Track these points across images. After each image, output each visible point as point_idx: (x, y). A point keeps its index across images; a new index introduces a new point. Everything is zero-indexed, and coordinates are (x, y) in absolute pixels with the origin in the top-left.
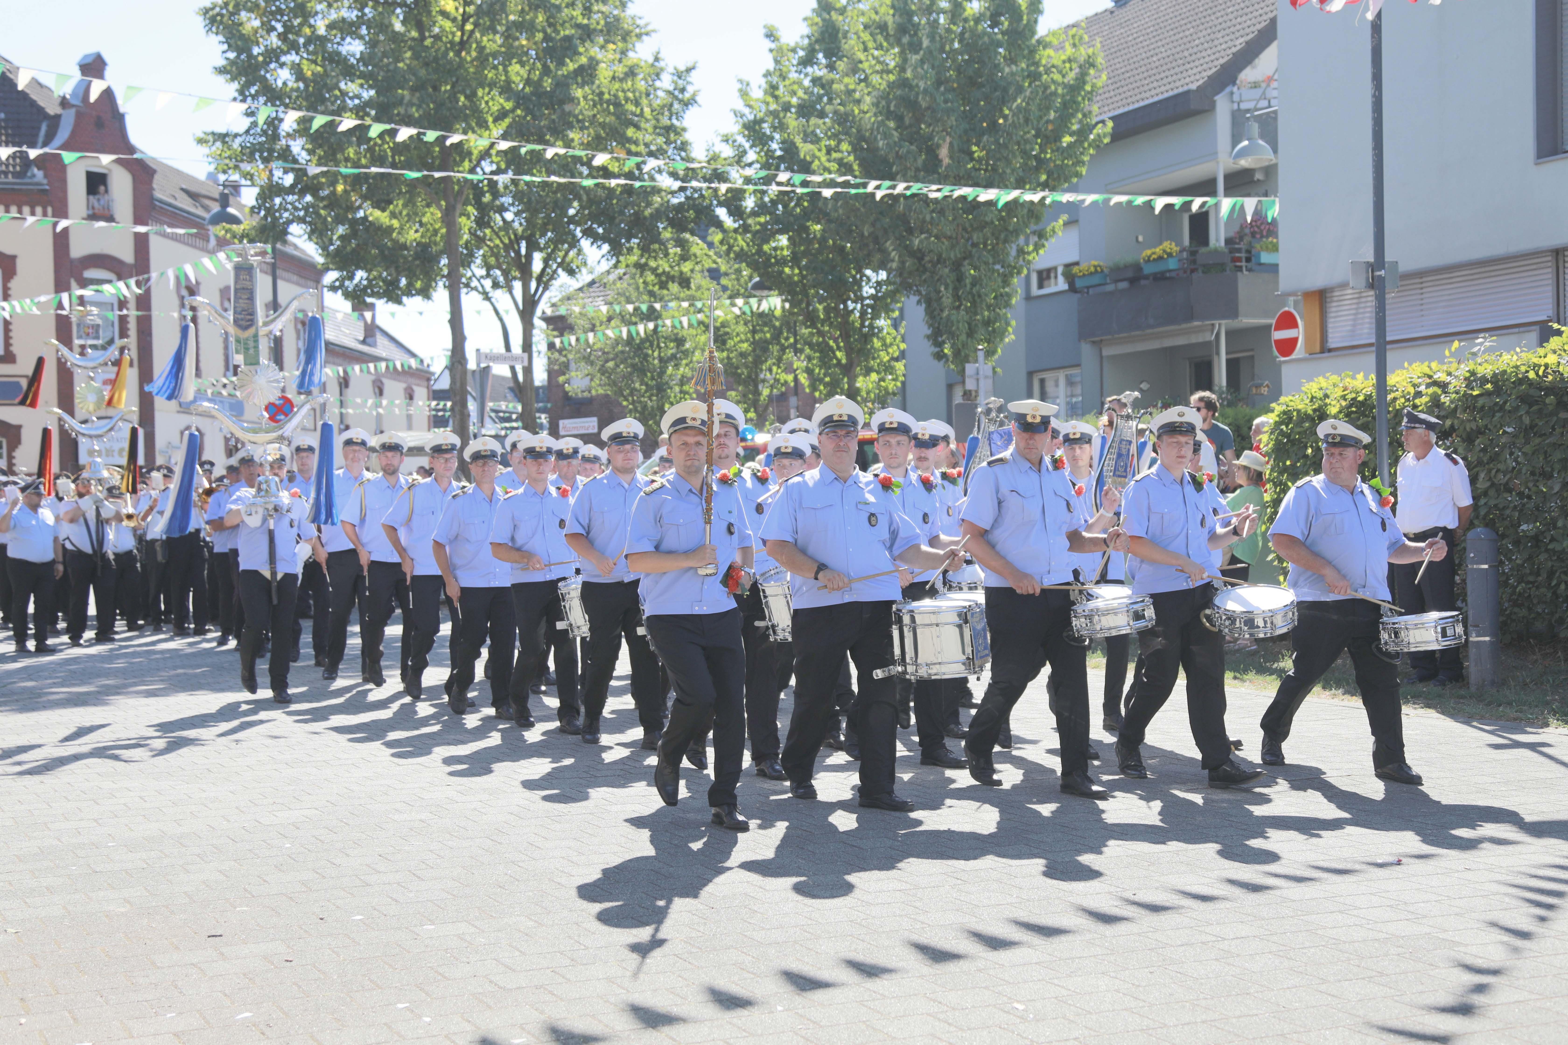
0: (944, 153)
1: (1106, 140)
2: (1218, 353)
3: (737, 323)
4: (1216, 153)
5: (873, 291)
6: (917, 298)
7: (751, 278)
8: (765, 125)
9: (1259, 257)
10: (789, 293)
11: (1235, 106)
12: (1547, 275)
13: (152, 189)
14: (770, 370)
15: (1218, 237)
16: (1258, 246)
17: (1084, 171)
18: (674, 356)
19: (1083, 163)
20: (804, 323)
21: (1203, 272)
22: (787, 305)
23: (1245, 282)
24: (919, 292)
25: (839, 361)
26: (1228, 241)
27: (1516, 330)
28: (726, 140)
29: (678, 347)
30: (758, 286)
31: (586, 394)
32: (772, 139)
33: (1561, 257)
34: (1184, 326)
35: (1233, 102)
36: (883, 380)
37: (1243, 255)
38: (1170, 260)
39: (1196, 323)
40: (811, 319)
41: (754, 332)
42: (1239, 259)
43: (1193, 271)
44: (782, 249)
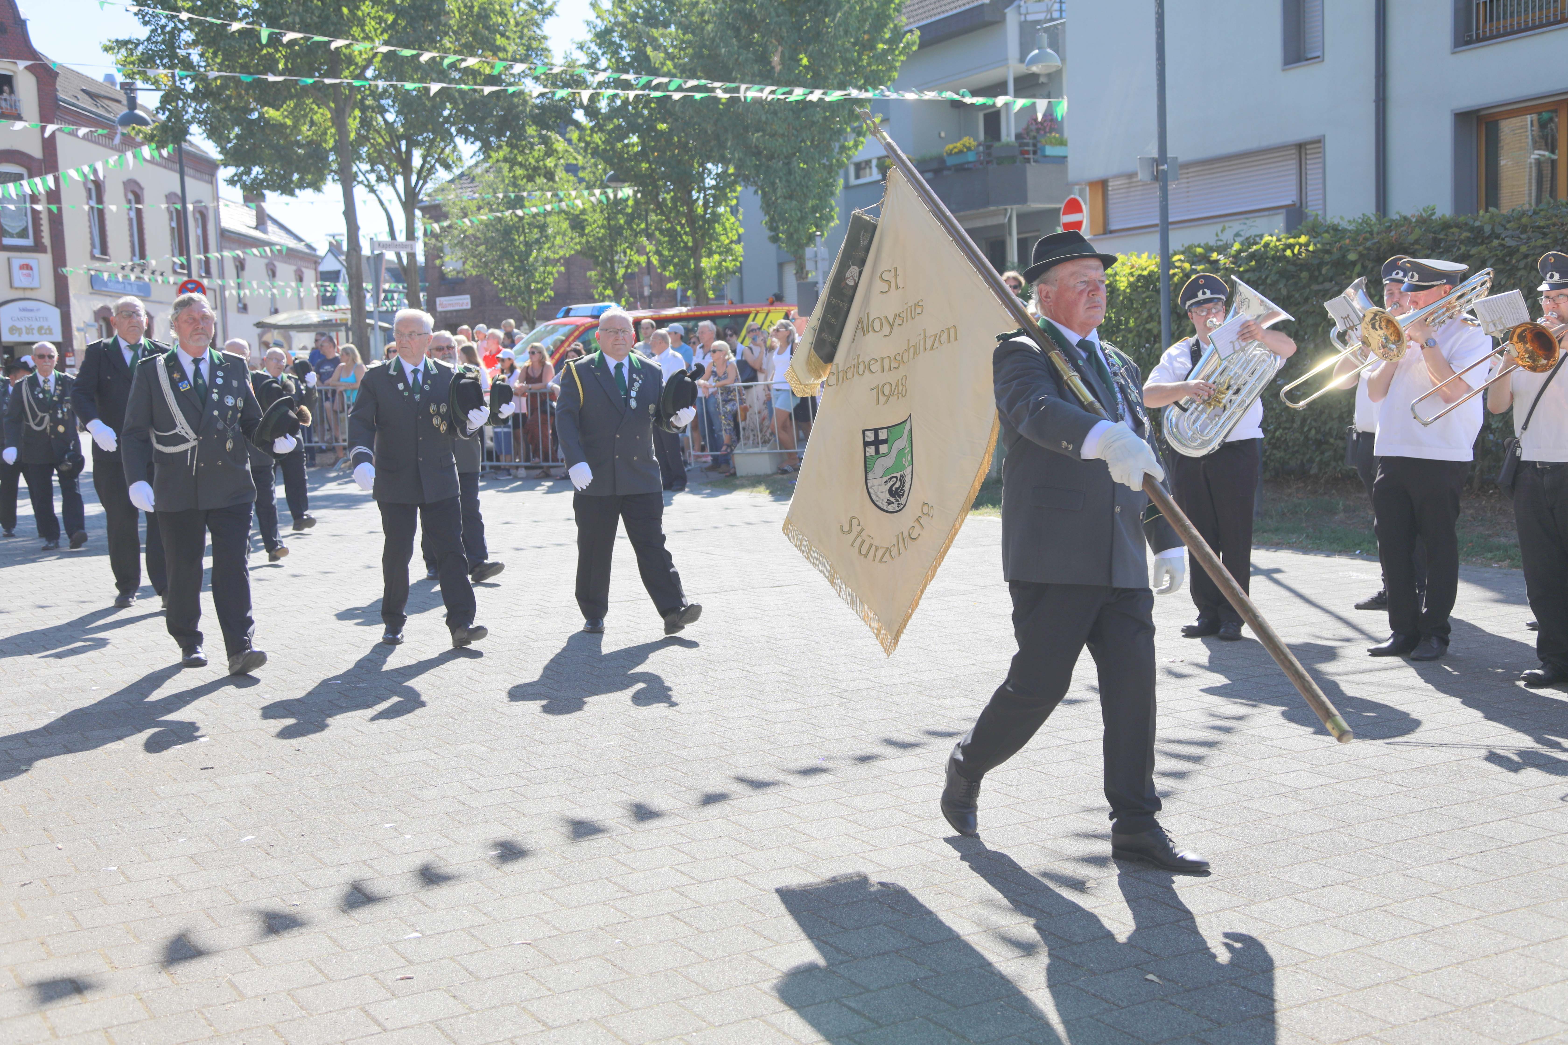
0: (776, 59)
1: (915, 48)
2: (1010, 234)
3: (595, 211)
4: (1006, 59)
5: (713, 182)
6: (753, 189)
7: (605, 171)
8: (615, 34)
9: (1043, 150)
10: (640, 185)
11: (1023, 18)
12: (1292, 165)
13: (56, 90)
14: (625, 253)
15: (1009, 132)
16: (1043, 141)
17: (895, 75)
18: (537, 241)
19: (895, 68)
20: (654, 211)
21: (998, 164)
22: (639, 195)
23: (1034, 173)
24: (755, 183)
25: (686, 243)
26: (1018, 136)
27: (1267, 213)
28: (581, 47)
29: (541, 232)
30: (612, 179)
31: (461, 275)
32: (621, 46)
33: (1303, 151)
34: (982, 210)
35: (1020, 14)
36: (725, 260)
37: (1031, 148)
38: (969, 153)
39: (992, 208)
40: (660, 207)
41: (609, 219)
42: (1027, 152)
43: (988, 162)
44: (633, 145)
